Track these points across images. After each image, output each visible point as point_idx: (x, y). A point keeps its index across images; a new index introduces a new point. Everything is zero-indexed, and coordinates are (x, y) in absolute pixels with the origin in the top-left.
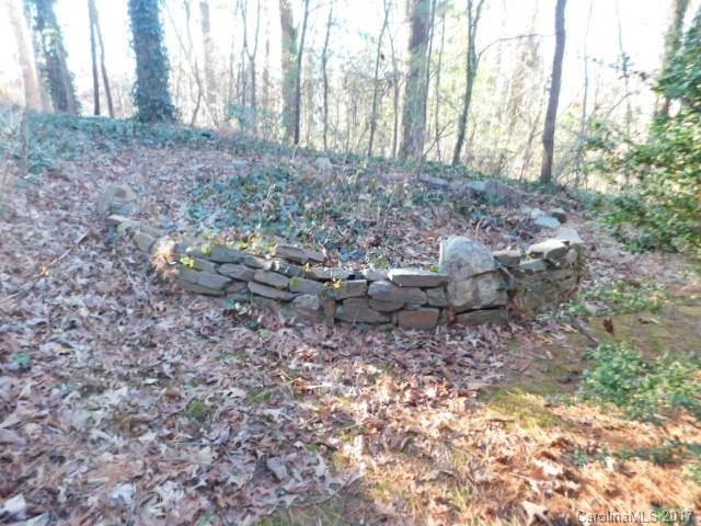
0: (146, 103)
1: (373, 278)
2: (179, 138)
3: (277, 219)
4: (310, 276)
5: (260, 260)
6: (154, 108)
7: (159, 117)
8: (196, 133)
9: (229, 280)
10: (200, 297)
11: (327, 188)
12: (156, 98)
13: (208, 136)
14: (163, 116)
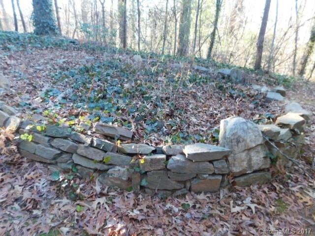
0: (39, 24)
1: (170, 153)
2: (56, 44)
3: (104, 97)
4: (120, 151)
5: (83, 136)
6: (44, 27)
7: (47, 32)
8: (67, 41)
9: (59, 152)
10: (37, 164)
11: (139, 73)
12: (45, 21)
13: (74, 43)
14: (49, 32)
